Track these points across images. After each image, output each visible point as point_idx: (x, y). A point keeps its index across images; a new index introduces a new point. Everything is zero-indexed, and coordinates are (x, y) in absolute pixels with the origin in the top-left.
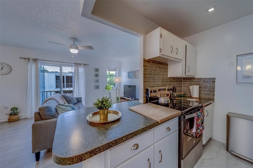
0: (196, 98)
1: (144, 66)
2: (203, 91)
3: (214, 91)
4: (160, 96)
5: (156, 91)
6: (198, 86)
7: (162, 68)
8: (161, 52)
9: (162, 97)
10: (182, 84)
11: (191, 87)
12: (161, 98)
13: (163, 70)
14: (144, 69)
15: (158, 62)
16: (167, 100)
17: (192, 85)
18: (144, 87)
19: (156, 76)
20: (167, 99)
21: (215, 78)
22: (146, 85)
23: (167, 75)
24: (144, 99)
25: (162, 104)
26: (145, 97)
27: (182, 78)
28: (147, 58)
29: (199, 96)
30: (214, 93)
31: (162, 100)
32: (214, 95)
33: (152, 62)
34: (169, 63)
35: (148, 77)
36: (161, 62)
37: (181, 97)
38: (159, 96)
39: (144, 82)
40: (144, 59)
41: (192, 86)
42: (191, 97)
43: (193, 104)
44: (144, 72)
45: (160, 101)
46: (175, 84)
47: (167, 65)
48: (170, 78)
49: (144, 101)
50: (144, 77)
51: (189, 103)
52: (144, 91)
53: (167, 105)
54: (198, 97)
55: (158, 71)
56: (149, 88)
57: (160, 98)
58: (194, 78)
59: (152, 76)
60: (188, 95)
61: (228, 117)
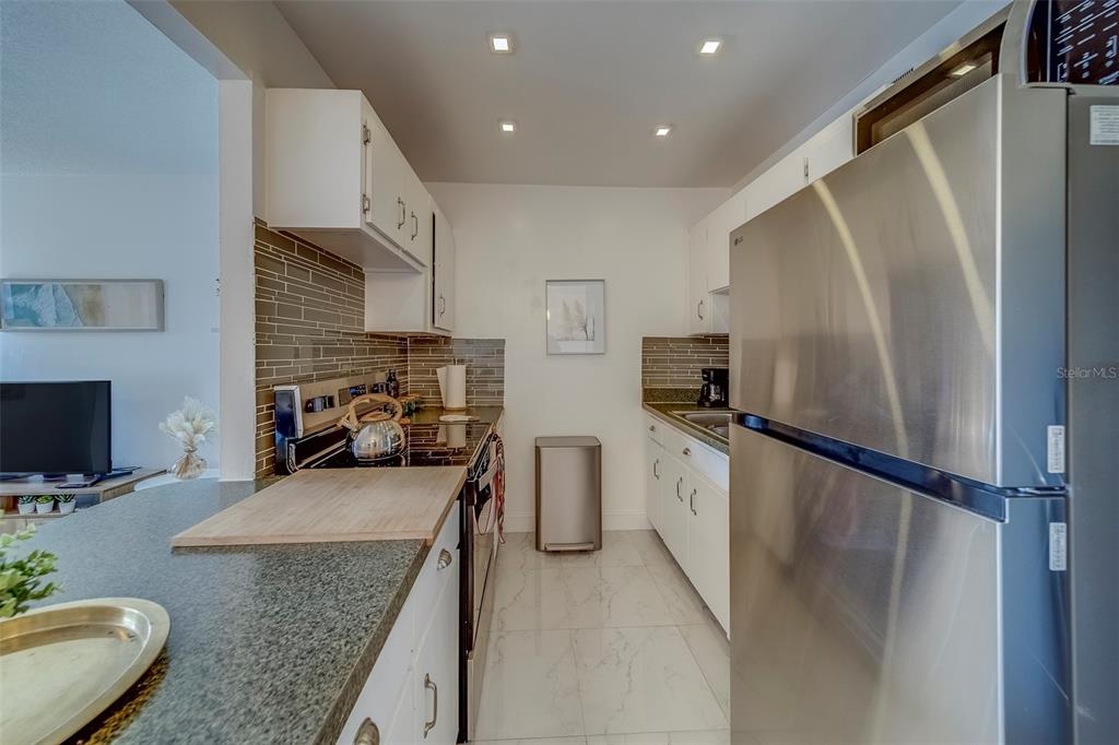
0: (459, 410)
1: (258, 260)
2: (477, 382)
4: (356, 423)
5: (331, 399)
6: (463, 368)
7: (342, 288)
8: (365, 211)
9: (366, 423)
10: (406, 361)
11: (441, 373)
12: (363, 431)
13: (347, 297)
14: (260, 281)
15: (327, 253)
16: (392, 433)
17: (445, 365)
18: (257, 383)
19: (320, 326)
20: (392, 428)
21: (504, 340)
22: (270, 372)
23: (362, 323)
24: (257, 457)
25: (369, 458)
26: (264, 444)
27: (406, 339)
28: (276, 221)
29: (467, 402)
31: (369, 440)
33: (302, 251)
34: (368, 269)
35: (280, 329)
36: (340, 259)
38: (353, 424)
39: (259, 353)
40: (257, 220)
41: (444, 369)
42: (442, 410)
43: (448, 436)
44: (256, 296)
45: (359, 447)
46: (386, 362)
47: (362, 277)
48: (373, 336)
49: (258, 465)
50: (258, 328)
51: (435, 434)
52: (258, 410)
53: (389, 460)
54: (463, 405)
55: (327, 298)
56: (295, 389)
57: (358, 432)
58: (447, 340)
59: (303, 323)
60: (433, 402)
61: (538, 450)
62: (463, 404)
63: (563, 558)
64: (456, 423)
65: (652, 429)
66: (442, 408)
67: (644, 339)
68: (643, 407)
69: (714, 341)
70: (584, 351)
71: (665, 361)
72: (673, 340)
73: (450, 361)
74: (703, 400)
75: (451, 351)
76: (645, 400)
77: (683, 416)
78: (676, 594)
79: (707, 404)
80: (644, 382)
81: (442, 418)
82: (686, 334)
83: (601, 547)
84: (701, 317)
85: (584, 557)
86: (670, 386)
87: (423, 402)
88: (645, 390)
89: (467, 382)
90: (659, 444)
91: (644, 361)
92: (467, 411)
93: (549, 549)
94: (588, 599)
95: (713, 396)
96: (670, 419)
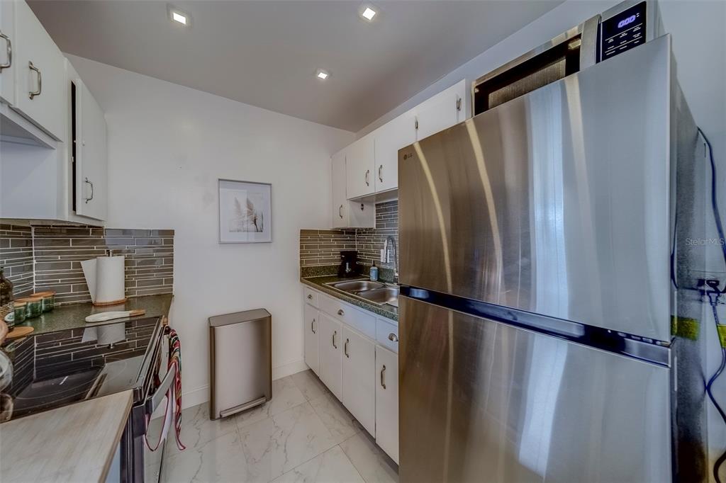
0: (115, 305)
2: (138, 272)
3: (172, 270)
6: (121, 259)
10: (31, 254)
11: (88, 266)
17: (96, 257)
21: (173, 230)
29: (126, 294)
30: (172, 274)
32: (171, 281)
37: (35, 316)
41: (93, 261)
42: (90, 306)
58: (98, 230)
60: (75, 299)
61: (212, 331)
62: (121, 297)
63: (239, 418)
64: (110, 322)
65: (310, 297)
66: (90, 304)
67: (302, 231)
68: (301, 281)
69: (347, 233)
70: (245, 240)
71: (316, 247)
72: (321, 232)
73: (103, 252)
74: (341, 274)
75: (103, 242)
76: (302, 276)
77: (333, 285)
78: (333, 417)
79: (344, 275)
80: (301, 262)
81: (89, 319)
82: (330, 228)
83: (271, 397)
84: (342, 217)
85: (258, 412)
86: (320, 265)
87: (57, 301)
88: (302, 269)
89: (126, 273)
90: (315, 308)
91: (301, 247)
92: (127, 303)
93: (224, 415)
94: (267, 451)
95: (348, 270)
96: (322, 288)
